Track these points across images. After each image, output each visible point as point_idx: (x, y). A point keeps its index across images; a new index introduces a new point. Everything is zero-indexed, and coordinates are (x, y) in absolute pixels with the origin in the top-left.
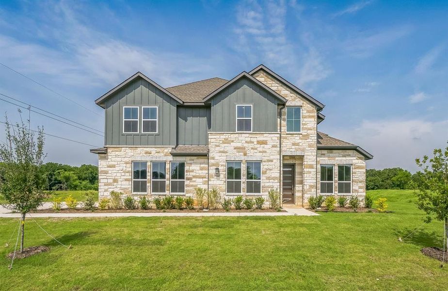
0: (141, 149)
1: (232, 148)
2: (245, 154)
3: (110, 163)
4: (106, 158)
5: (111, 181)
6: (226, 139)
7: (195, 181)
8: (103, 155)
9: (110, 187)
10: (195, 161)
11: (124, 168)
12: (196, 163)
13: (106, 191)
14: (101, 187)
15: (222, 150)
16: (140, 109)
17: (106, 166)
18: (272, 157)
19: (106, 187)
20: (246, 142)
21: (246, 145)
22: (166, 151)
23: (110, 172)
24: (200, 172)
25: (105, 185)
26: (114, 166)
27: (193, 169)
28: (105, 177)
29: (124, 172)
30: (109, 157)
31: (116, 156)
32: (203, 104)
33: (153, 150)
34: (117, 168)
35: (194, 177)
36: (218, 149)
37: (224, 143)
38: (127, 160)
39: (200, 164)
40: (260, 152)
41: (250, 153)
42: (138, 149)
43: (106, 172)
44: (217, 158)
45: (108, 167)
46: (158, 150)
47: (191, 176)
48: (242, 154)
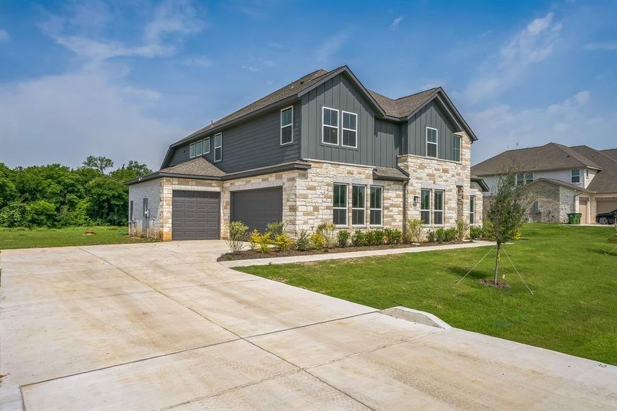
0: (343, 167)
1: (425, 174)
2: (434, 183)
3: (311, 184)
4: (305, 176)
5: (311, 209)
6: (421, 164)
7: (391, 211)
8: (302, 172)
9: (310, 217)
10: (393, 187)
11: (326, 192)
12: (393, 190)
13: (306, 223)
14: (300, 218)
15: (418, 176)
16: (341, 113)
17: (305, 188)
18: (451, 187)
19: (306, 218)
20: (435, 169)
21: (435, 172)
22: (367, 172)
23: (310, 196)
24: (396, 199)
25: (304, 215)
26: (313, 188)
27: (391, 196)
28: (304, 203)
29: (325, 197)
30: (310, 175)
31: (318, 174)
32: (398, 120)
33: (355, 170)
34: (318, 192)
35: (392, 205)
36: (415, 174)
37: (420, 168)
38: (327, 180)
39: (396, 190)
40: (444, 181)
41: (438, 180)
42: (341, 167)
43: (305, 197)
44: (415, 185)
45: (307, 189)
46: (360, 170)
47: (388, 205)
48: (432, 182)
